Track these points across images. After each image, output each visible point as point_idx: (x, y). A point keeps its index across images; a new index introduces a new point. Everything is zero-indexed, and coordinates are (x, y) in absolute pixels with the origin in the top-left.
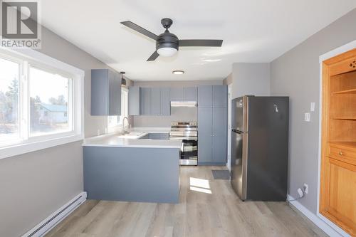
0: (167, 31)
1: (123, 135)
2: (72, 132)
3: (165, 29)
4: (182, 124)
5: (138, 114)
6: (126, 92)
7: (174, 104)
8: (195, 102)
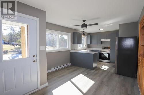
0: (84, 23)
2: (68, 48)
4: (106, 47)
5: (90, 44)
6: (86, 37)
7: (102, 40)
8: (110, 39)
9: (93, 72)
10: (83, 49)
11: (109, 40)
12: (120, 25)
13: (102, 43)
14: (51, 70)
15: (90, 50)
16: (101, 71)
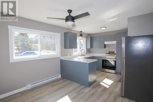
1: (81, 56)
2: (57, 54)
3: (69, 14)
4: (111, 52)
5: (90, 48)
6: (85, 39)
7: (106, 43)
8: (116, 42)
9: (88, 92)
10: (80, 54)
11: (114, 42)
12: (129, 19)
13: (105, 46)
14: (26, 87)
15: (89, 56)
16: (100, 90)
